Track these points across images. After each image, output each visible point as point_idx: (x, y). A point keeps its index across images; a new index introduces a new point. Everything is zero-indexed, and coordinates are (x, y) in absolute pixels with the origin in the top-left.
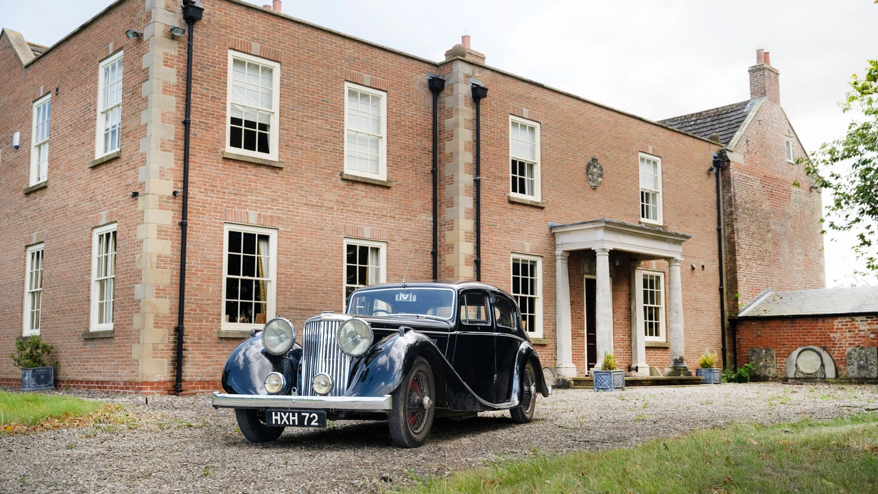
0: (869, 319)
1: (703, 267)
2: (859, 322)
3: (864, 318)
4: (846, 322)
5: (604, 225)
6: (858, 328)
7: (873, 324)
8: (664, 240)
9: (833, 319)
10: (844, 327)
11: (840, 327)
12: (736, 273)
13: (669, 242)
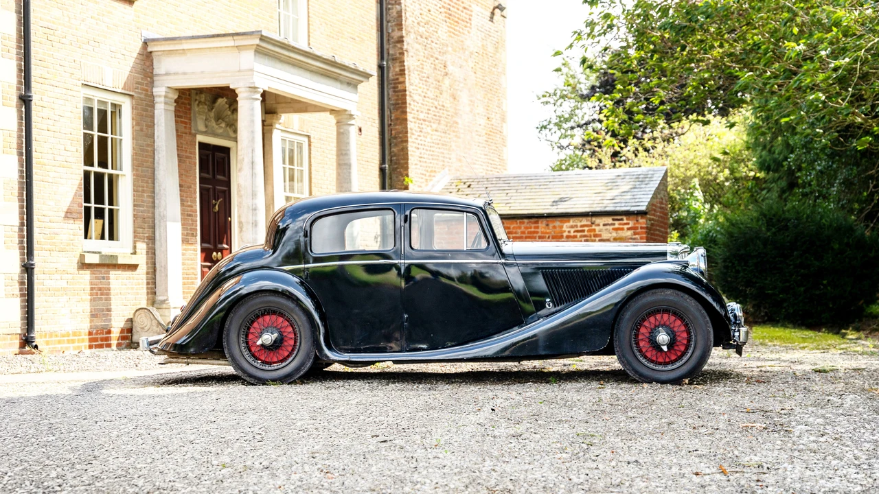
0: (617, 222)
1: (360, 130)
2: (601, 227)
3: (609, 220)
4: (582, 226)
5: (257, 41)
6: (600, 236)
7: (622, 229)
8: (335, 78)
9: (561, 222)
10: (579, 234)
11: (572, 234)
12: (407, 141)
13: (341, 82)
